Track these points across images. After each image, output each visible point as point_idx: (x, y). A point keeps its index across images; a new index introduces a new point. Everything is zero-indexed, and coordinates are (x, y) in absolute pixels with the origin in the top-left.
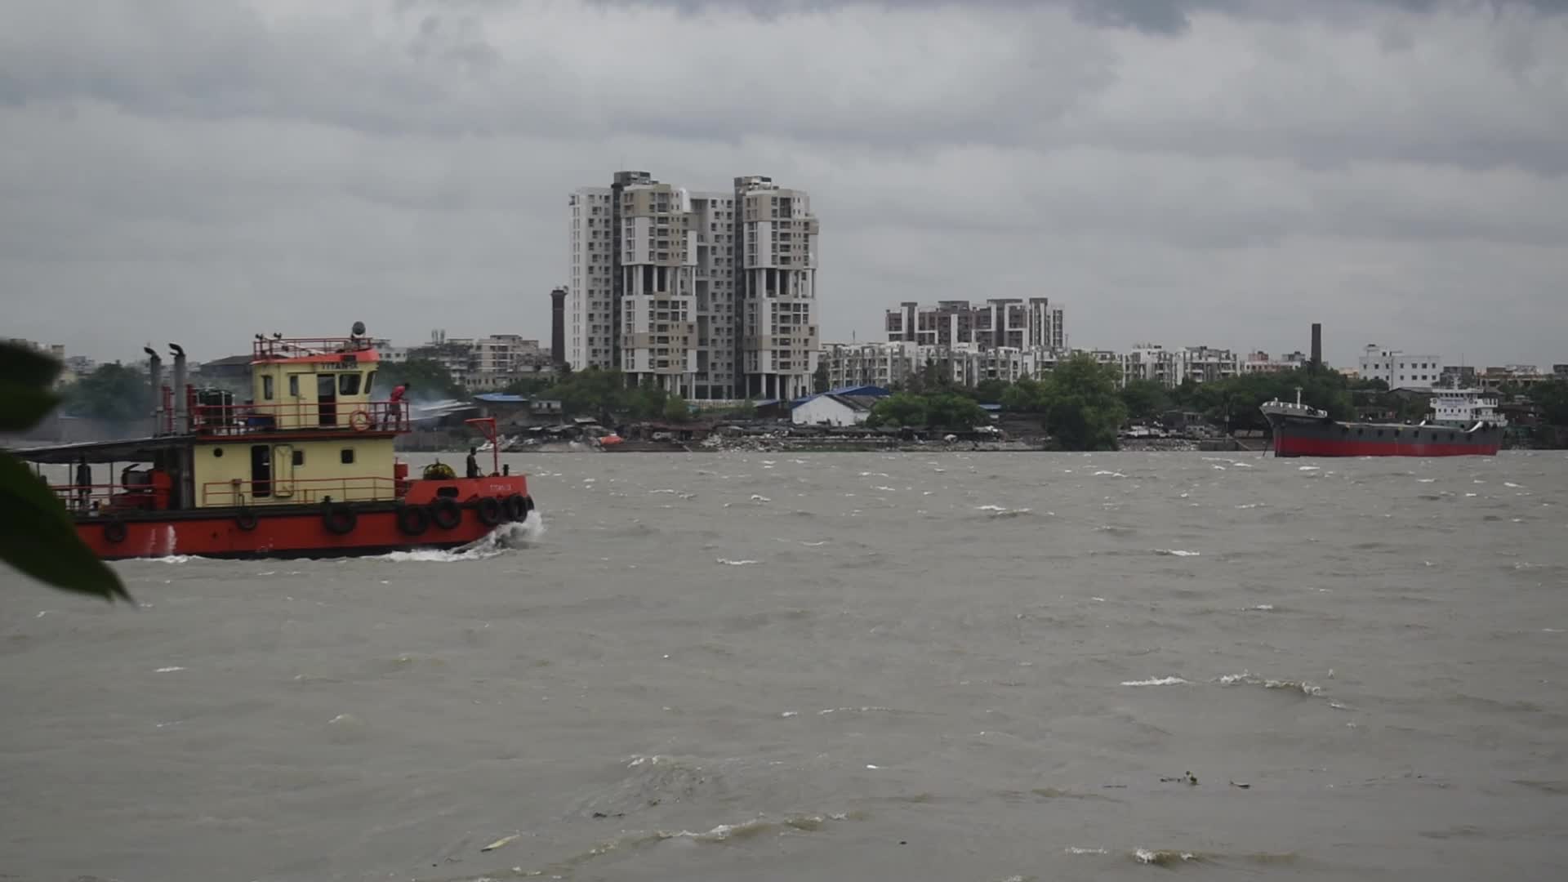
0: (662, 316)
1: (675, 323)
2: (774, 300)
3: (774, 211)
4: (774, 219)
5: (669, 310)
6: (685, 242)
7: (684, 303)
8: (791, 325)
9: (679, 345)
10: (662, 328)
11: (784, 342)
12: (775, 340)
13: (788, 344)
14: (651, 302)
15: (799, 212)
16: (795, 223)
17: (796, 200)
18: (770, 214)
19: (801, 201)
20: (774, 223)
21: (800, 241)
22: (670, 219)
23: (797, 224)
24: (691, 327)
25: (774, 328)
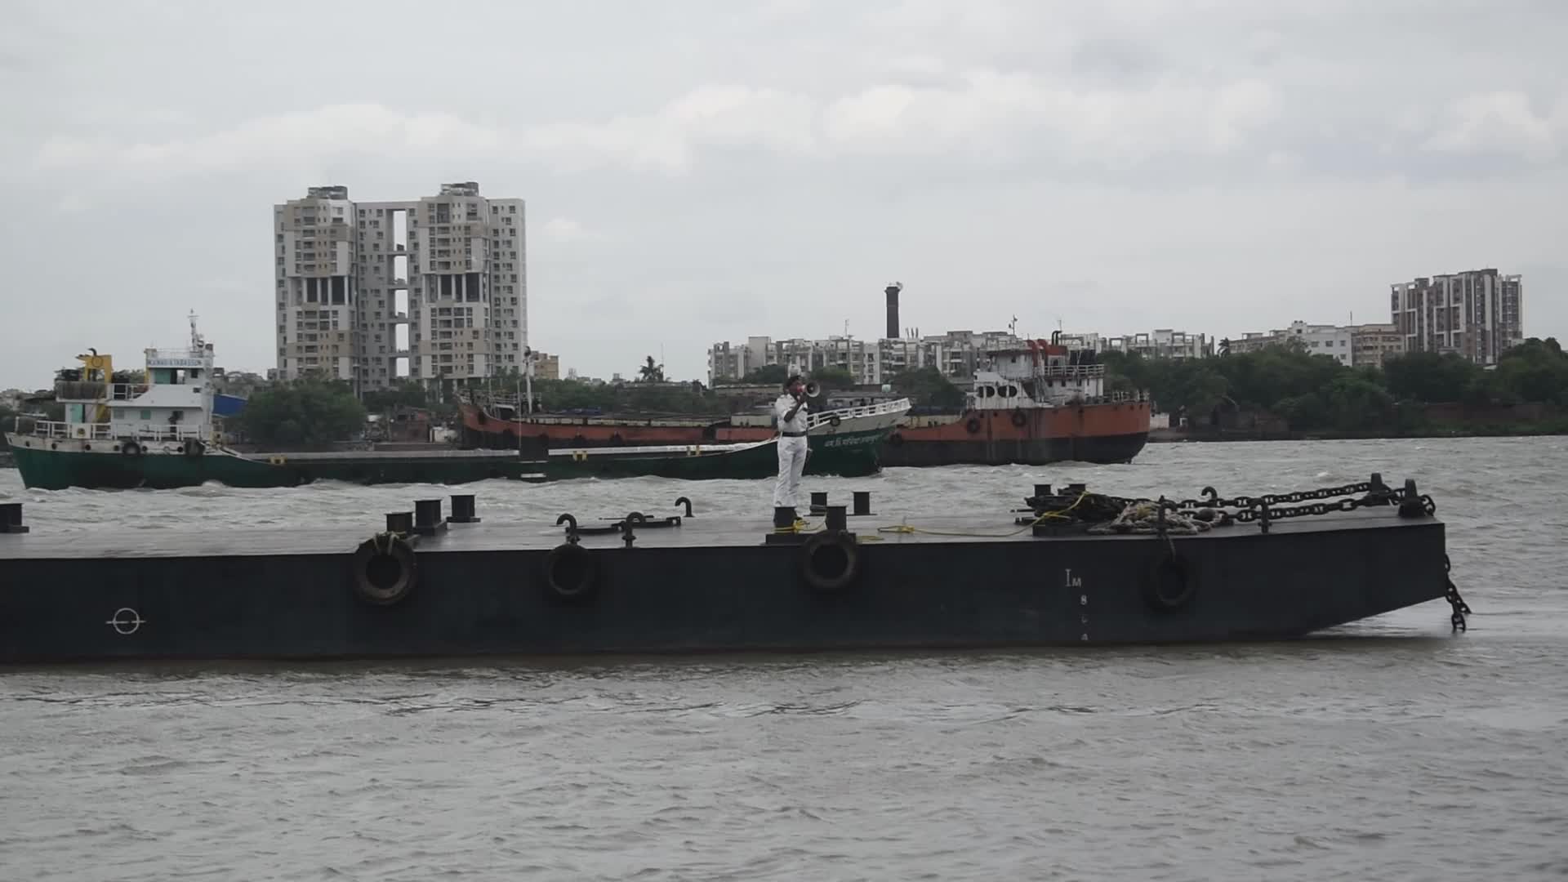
0: (312, 325)
1: (324, 332)
2: (434, 306)
3: (431, 217)
4: (432, 225)
5: (317, 320)
6: (334, 254)
7: (335, 313)
8: (452, 329)
9: (329, 353)
10: (313, 337)
11: (443, 346)
12: (434, 345)
13: (450, 348)
14: (299, 313)
15: (459, 216)
16: (454, 228)
17: (456, 206)
18: (427, 220)
19: (461, 205)
20: (432, 229)
21: (461, 246)
22: (317, 232)
23: (457, 228)
24: (341, 335)
25: (434, 333)
